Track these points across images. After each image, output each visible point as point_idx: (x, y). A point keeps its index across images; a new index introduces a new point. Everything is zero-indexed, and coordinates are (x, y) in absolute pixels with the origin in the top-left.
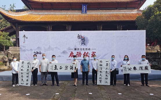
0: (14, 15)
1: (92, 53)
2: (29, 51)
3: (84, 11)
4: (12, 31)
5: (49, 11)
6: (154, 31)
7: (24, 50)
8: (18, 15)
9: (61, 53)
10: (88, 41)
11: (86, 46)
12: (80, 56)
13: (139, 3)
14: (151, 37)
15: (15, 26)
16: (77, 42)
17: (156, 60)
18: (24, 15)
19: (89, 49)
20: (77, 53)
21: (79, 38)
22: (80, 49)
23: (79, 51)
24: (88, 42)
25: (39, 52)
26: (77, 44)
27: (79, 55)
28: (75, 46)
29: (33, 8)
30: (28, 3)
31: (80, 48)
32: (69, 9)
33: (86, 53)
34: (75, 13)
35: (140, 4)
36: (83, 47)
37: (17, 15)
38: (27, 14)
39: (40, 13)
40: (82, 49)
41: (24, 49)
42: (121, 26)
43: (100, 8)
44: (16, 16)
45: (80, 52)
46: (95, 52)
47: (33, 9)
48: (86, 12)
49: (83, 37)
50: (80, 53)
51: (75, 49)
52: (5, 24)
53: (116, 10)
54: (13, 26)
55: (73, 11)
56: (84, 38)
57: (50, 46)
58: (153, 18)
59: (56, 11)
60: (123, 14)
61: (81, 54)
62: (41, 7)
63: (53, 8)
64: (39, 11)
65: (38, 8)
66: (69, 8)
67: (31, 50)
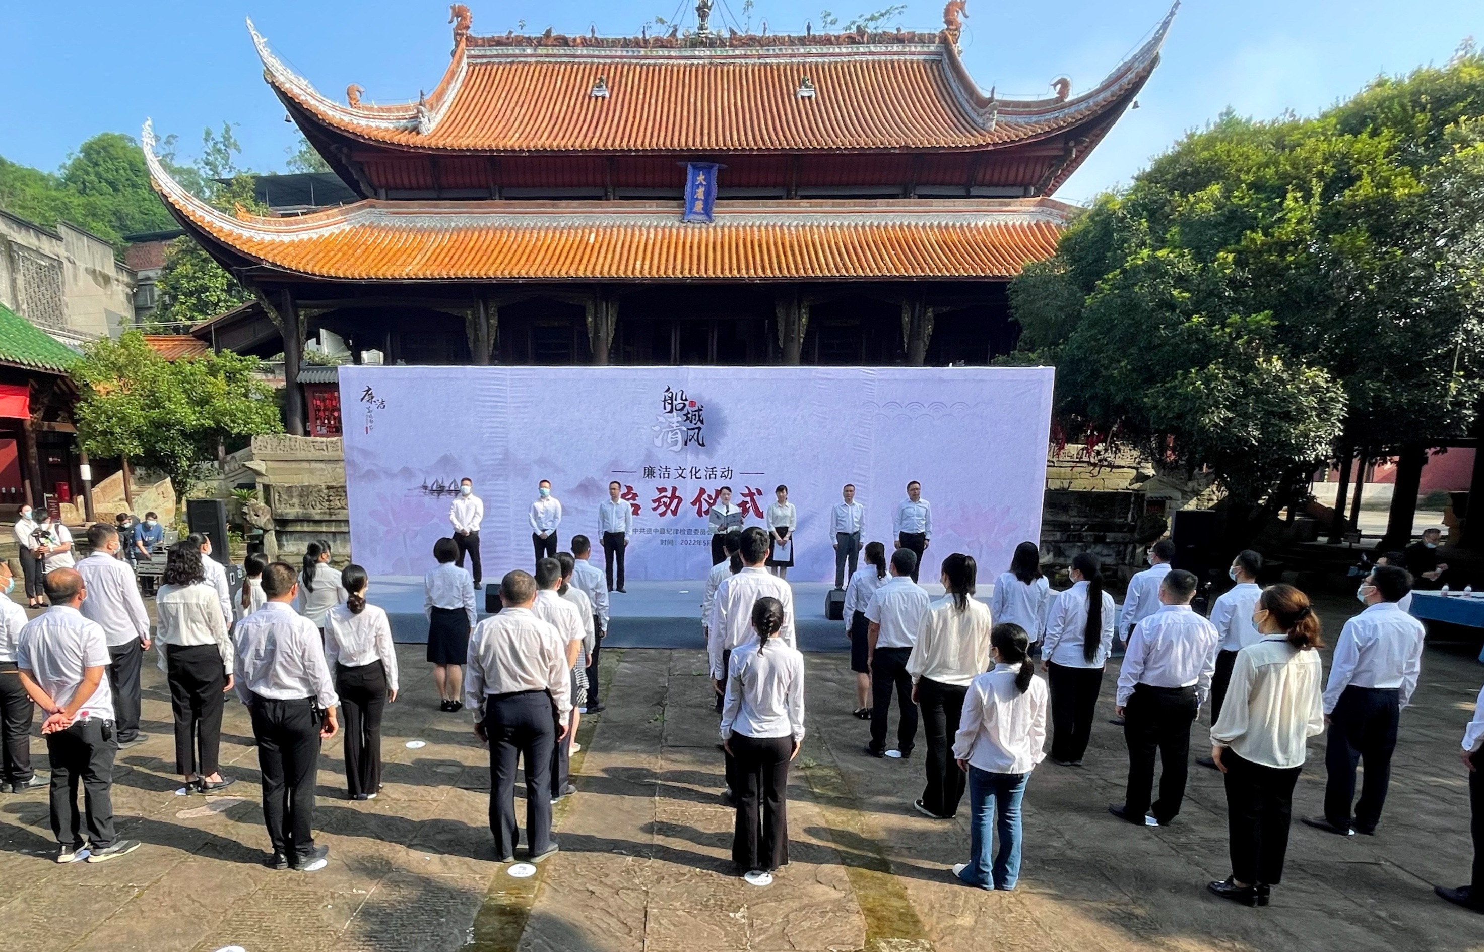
0: (268, 238)
1: (744, 495)
2: (391, 476)
3: (699, 206)
4: (261, 333)
5: (479, 206)
6: (1106, 369)
7: (370, 475)
8: (294, 237)
9: (572, 492)
10: (719, 425)
11: (710, 454)
12: (674, 512)
13: (1055, 157)
14: (1092, 398)
15: (278, 308)
16: (657, 428)
17: (1110, 537)
18: (326, 232)
19: (727, 473)
20: (657, 495)
21: (669, 407)
22: (674, 473)
23: (668, 484)
24: (723, 435)
25: (447, 484)
26: (658, 442)
27: (667, 507)
28: (649, 455)
29: (376, 183)
30: (349, 157)
31: (673, 467)
32: (600, 192)
33: (710, 496)
34: (640, 220)
35: (1061, 159)
36: (690, 459)
37: (286, 238)
38: (347, 227)
39: (424, 221)
40: (687, 473)
41: (366, 468)
42: (925, 312)
43: (798, 186)
44: (277, 239)
45: (674, 489)
46: (759, 492)
47: (377, 196)
48: (707, 211)
49: (692, 404)
50: (673, 497)
51: (650, 472)
52: (195, 278)
53: (901, 204)
54: (265, 305)
55: (628, 206)
56: (700, 410)
57: (507, 453)
58: (1114, 287)
59: (519, 206)
60: (947, 227)
61: (680, 500)
62: (429, 181)
63: (502, 187)
64: (415, 206)
65: (412, 189)
66: (604, 186)
67: (407, 473)
